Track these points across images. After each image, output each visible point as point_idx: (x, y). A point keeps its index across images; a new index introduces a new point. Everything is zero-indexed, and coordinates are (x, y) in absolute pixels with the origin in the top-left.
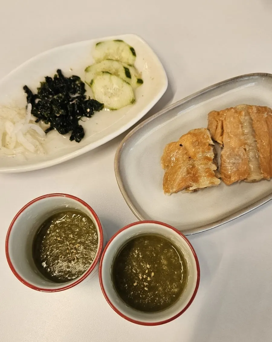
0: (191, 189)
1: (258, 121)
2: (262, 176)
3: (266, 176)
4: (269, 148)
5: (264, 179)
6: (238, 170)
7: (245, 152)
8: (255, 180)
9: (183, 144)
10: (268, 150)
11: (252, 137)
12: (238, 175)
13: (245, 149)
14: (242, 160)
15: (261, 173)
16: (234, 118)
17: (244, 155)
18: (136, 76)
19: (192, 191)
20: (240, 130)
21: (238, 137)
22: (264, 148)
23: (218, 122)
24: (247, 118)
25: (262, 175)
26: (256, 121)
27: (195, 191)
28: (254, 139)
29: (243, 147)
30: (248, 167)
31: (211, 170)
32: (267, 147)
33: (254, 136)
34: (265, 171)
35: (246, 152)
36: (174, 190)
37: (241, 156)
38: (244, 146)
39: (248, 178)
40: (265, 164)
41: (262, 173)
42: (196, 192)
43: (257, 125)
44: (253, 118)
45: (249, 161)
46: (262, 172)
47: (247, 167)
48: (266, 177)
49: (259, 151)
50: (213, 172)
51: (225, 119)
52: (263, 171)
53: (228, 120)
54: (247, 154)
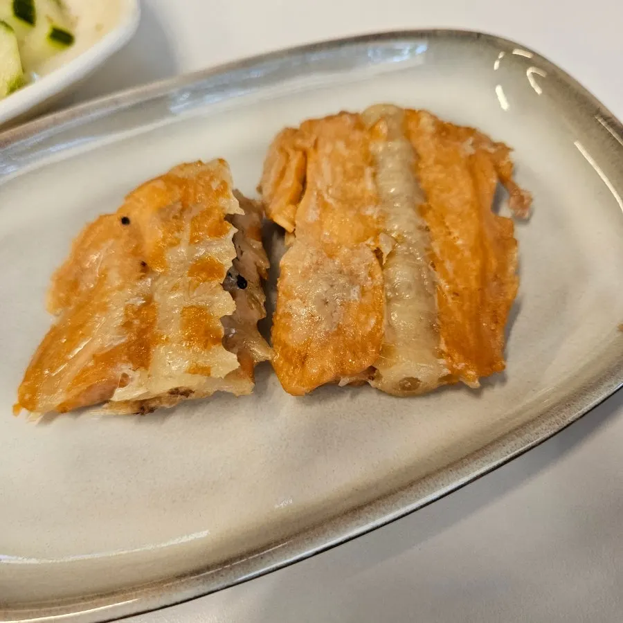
0: (120, 394)
1: (437, 162)
2: (442, 368)
3: (461, 366)
4: (478, 262)
5: (451, 383)
6: (340, 331)
7: (376, 262)
8: (414, 381)
9: (132, 217)
10: (475, 265)
11: (411, 212)
12: (336, 351)
13: (378, 253)
14: (363, 292)
15: (441, 354)
16: (348, 144)
17: (370, 274)
18: (50, 20)
19: (129, 410)
20: (369, 184)
21: (357, 206)
22: (459, 256)
23: (291, 157)
24: (396, 145)
25: (442, 361)
26: (430, 162)
27: (144, 408)
28: (420, 222)
29: (369, 241)
30: (385, 321)
31: (208, 317)
32: (467, 254)
33: (422, 211)
34: (457, 344)
35: (381, 263)
36: (59, 398)
37: (358, 276)
38: (374, 241)
39: (382, 371)
40: (458, 317)
41: (443, 352)
42: (148, 415)
43: (432, 174)
44: (421, 150)
45: (389, 301)
46: (443, 347)
47: (379, 322)
48: (460, 372)
49: (437, 268)
50: (220, 325)
51: (315, 146)
52: (447, 343)
53: (328, 149)
54: (383, 268)
